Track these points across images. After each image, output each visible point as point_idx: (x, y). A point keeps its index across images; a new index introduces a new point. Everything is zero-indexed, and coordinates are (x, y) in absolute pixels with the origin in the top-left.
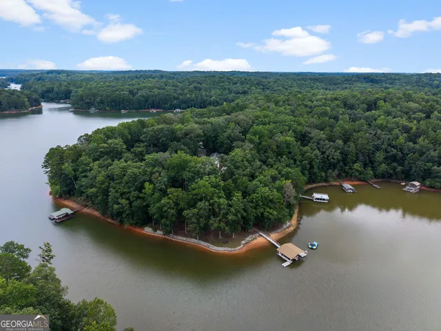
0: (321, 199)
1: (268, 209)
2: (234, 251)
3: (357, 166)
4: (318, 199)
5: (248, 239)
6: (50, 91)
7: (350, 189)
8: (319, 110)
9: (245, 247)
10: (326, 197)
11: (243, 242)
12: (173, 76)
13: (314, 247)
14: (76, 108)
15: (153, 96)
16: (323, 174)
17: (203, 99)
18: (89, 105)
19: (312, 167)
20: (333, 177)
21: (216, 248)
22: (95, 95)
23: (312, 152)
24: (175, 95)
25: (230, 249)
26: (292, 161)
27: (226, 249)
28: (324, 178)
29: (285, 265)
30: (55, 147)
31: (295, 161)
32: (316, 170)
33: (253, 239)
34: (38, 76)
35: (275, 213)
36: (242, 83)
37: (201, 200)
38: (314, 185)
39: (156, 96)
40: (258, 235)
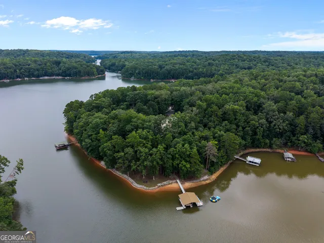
0: (253, 162)
1: (183, 162)
2: (149, 189)
3: (303, 138)
4: (250, 162)
5: (165, 183)
6: (113, 65)
7: (290, 158)
8: (288, 85)
9: (158, 189)
10: (258, 161)
11: (159, 185)
12: (202, 55)
13: (214, 201)
14: (124, 77)
15: (174, 70)
16: (267, 141)
17: (211, 72)
18: (131, 75)
19: (255, 133)
20: (276, 145)
21: (136, 185)
22: (136, 68)
23: (258, 120)
24: (191, 69)
25: (145, 188)
26: (234, 126)
27: (143, 186)
28: (268, 144)
29: (178, 208)
30: (73, 101)
31: (238, 126)
32: (259, 136)
33: (169, 184)
34: (114, 55)
35: (188, 166)
36: (250, 61)
37: (128, 147)
38: (258, 150)
39: (176, 70)
40: (175, 181)
